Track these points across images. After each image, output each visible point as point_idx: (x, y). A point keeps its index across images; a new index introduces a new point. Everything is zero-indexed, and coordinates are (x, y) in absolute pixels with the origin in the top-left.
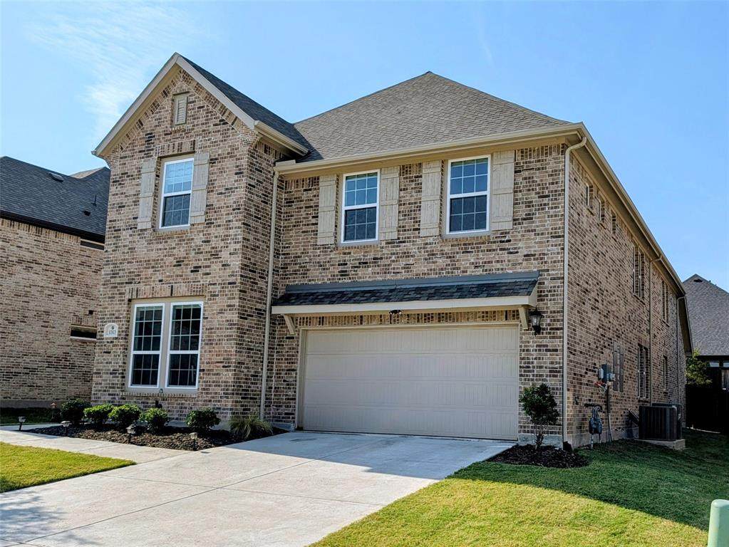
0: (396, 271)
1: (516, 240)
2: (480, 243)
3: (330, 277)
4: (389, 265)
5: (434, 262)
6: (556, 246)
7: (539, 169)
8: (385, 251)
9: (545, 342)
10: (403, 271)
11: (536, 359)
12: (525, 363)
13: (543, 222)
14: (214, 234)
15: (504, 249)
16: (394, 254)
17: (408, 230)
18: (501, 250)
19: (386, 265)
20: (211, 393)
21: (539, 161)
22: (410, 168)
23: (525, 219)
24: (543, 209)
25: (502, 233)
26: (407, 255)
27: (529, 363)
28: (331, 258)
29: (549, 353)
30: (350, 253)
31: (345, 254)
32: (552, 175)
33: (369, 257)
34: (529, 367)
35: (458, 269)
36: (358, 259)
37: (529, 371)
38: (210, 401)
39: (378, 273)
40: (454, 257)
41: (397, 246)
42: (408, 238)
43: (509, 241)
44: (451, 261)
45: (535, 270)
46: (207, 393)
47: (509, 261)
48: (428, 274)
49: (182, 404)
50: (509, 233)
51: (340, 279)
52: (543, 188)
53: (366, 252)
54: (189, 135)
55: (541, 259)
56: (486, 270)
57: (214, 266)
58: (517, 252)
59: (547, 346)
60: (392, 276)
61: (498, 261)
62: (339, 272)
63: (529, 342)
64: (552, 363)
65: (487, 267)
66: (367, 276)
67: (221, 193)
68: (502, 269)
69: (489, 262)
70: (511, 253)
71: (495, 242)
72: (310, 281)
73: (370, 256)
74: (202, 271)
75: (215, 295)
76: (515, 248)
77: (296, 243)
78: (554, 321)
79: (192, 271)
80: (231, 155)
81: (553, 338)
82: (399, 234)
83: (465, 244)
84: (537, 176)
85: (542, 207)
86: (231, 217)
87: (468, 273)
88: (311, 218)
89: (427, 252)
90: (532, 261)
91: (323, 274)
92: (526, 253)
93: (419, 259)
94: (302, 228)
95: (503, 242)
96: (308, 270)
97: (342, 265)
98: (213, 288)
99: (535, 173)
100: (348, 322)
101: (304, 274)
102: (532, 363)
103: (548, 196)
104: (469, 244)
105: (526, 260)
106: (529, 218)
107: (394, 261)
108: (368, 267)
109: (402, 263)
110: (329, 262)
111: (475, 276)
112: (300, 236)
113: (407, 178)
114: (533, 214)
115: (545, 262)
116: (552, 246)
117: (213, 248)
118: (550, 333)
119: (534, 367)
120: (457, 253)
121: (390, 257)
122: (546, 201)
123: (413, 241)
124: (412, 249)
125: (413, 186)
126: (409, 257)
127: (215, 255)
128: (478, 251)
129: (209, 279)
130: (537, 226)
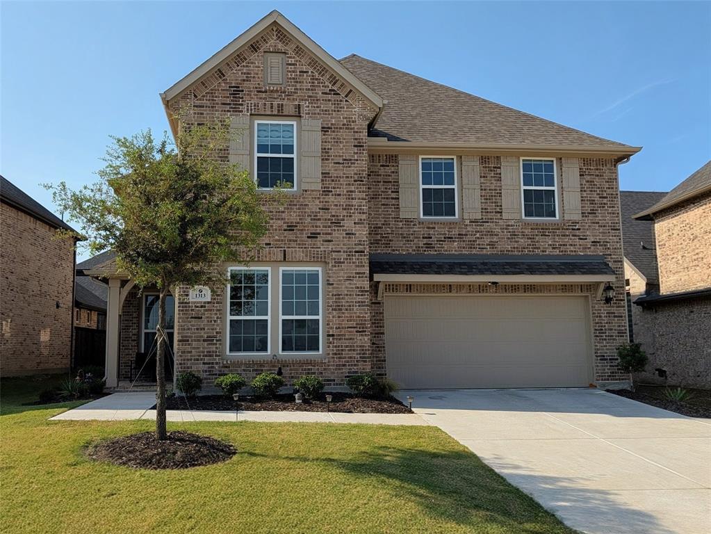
0: (481, 246)
1: (584, 229)
2: (555, 229)
3: (414, 248)
4: (474, 241)
5: (517, 242)
6: (615, 236)
7: (598, 176)
8: (469, 228)
9: (613, 309)
10: (488, 247)
11: (607, 323)
12: (599, 327)
13: (604, 217)
14: (333, 202)
15: (575, 236)
16: (478, 232)
17: (490, 212)
18: (573, 236)
19: (471, 241)
20: (345, 358)
21: (597, 169)
22: (489, 159)
23: (590, 213)
24: (603, 207)
25: (573, 223)
26: (491, 234)
27: (602, 326)
28: (415, 231)
29: (616, 319)
30: (434, 228)
31: (428, 228)
32: (608, 182)
33: (453, 233)
34: (602, 330)
35: (538, 248)
36: (443, 234)
37: (603, 333)
38: (344, 365)
39: (464, 248)
40: (534, 238)
41: (481, 225)
42: (491, 219)
43: (579, 229)
44: (532, 242)
45: (601, 254)
46: (340, 358)
47: (580, 245)
48: (512, 251)
49: (309, 369)
50: (578, 223)
51: (425, 251)
52: (602, 191)
53: (450, 228)
54: (291, 97)
55: (605, 245)
56: (562, 252)
57: (335, 234)
58: (586, 239)
59: (614, 313)
60: (478, 251)
61: (571, 245)
62: (424, 244)
63: (600, 310)
64: (619, 326)
65: (562, 248)
66: (453, 248)
67: (339, 163)
68: (575, 251)
69: (564, 245)
70: (581, 239)
71: (567, 229)
72: (394, 250)
73: (455, 232)
74: (320, 238)
75: (340, 263)
76: (584, 236)
77: (376, 214)
78: (619, 294)
79: (308, 237)
80: (347, 126)
81: (619, 307)
82: (482, 215)
83: (542, 229)
84: (597, 181)
85: (603, 205)
86: (353, 188)
87: (547, 253)
88: (390, 193)
89: (510, 232)
90: (598, 247)
91: (407, 245)
92: (593, 240)
93: (502, 238)
94: (381, 201)
95: (574, 229)
96: (390, 241)
97: (426, 238)
98: (336, 255)
99: (595, 179)
100: (437, 291)
101: (387, 244)
102: (605, 326)
103: (606, 198)
104: (547, 229)
105: (594, 245)
106: (593, 212)
107: (478, 238)
108: (454, 241)
109: (487, 240)
110: (412, 234)
111: (553, 255)
112: (380, 208)
113: (486, 167)
114: (596, 210)
115: (608, 248)
116: (612, 236)
117: (334, 216)
118: (616, 303)
119: (606, 329)
120: (537, 235)
121: (475, 235)
122: (605, 201)
123: (496, 222)
124: (495, 229)
125: (493, 175)
126: (492, 235)
127: (337, 223)
128: (554, 236)
129: (331, 247)
130: (600, 220)
